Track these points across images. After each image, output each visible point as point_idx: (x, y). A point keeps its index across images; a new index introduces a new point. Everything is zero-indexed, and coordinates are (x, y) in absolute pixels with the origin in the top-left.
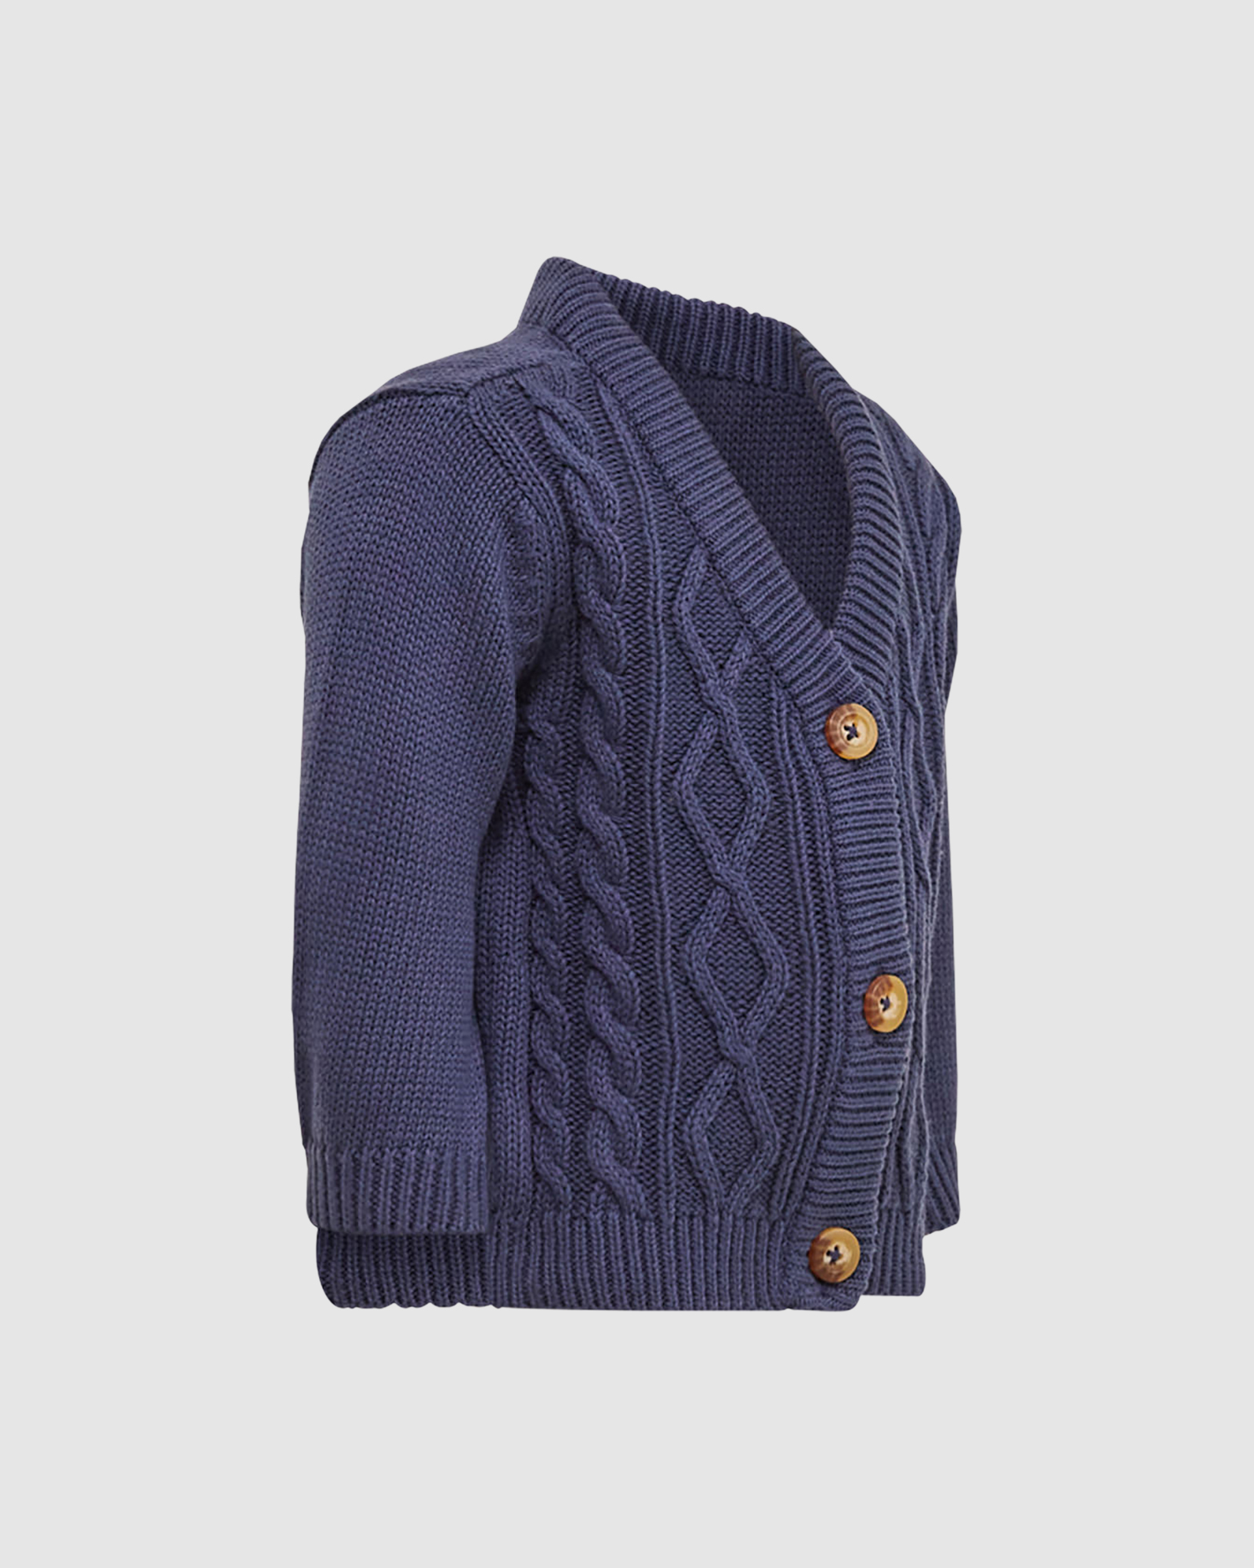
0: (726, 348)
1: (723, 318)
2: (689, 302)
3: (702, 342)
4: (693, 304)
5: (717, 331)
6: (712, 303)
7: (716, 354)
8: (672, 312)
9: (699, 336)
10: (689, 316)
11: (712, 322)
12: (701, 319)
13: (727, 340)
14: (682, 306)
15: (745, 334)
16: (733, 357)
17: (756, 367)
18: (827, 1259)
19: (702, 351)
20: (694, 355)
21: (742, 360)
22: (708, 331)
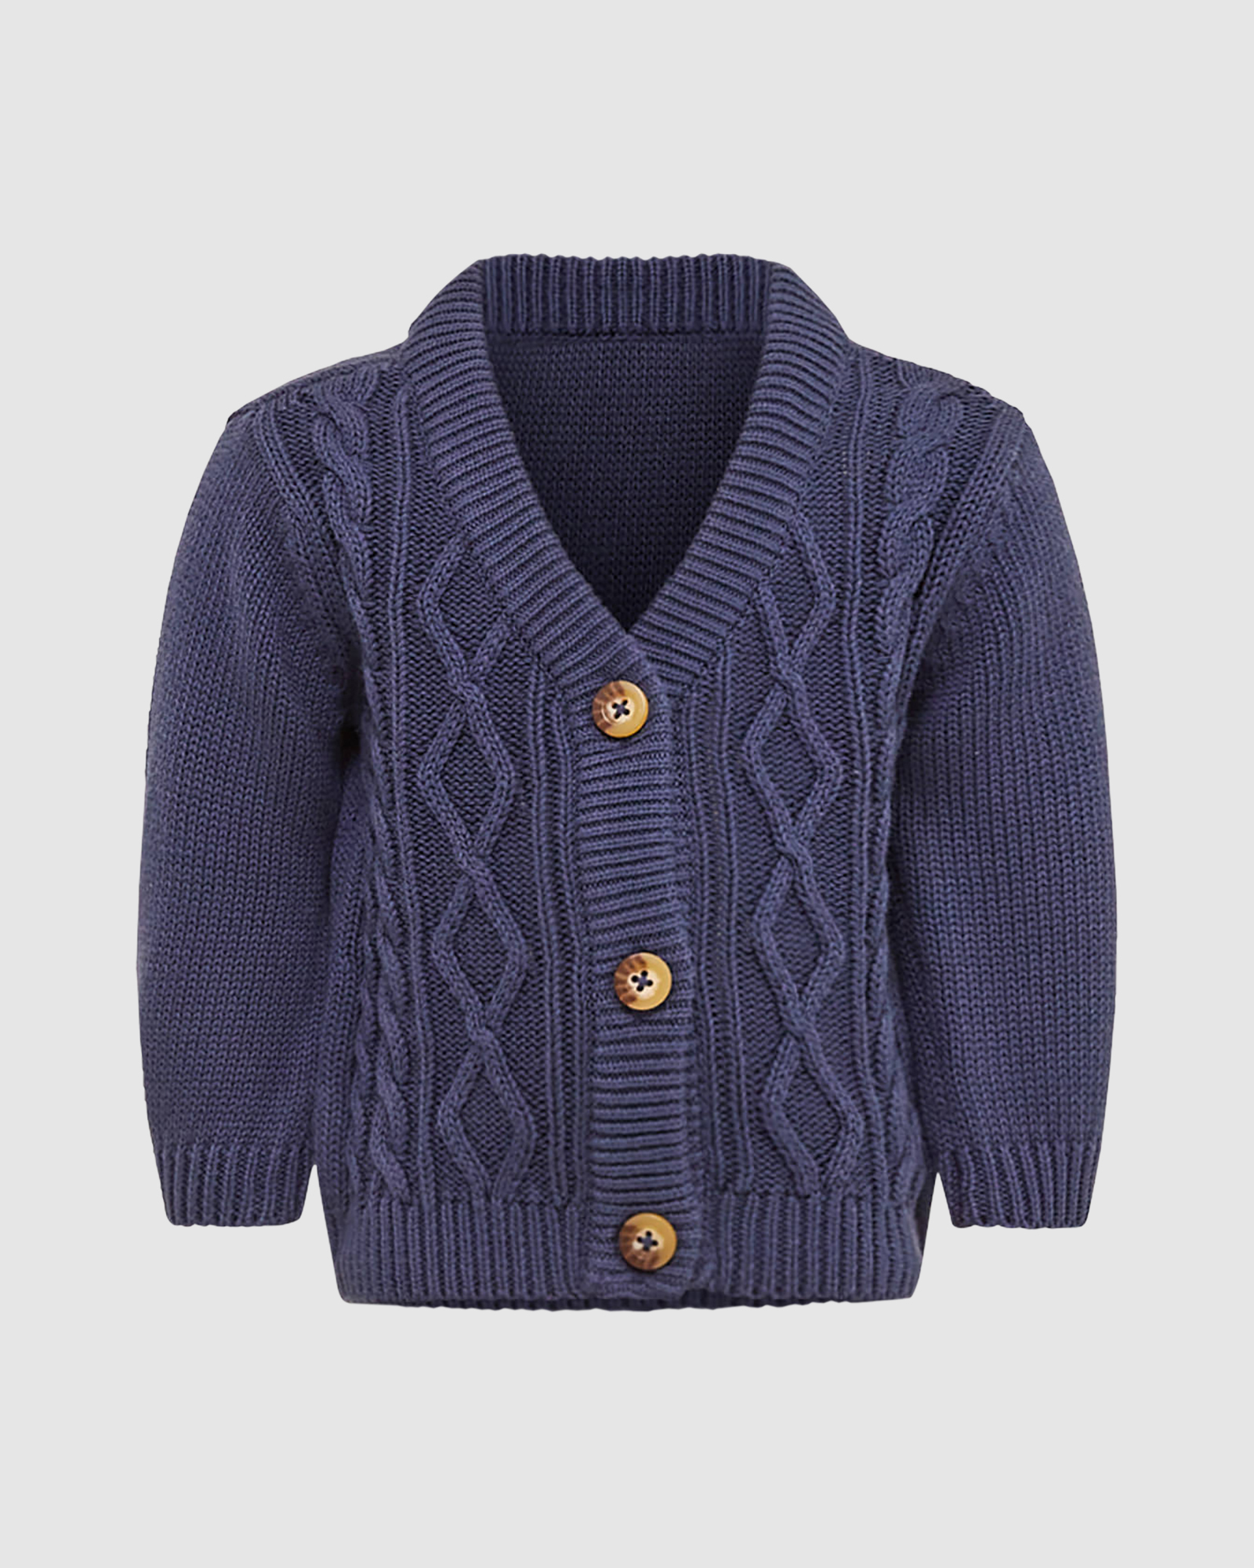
0: (690, 301)
1: (683, 269)
2: (647, 262)
3: (666, 299)
4: (651, 263)
5: (679, 284)
6: (670, 259)
7: (681, 308)
8: (631, 276)
9: (662, 294)
10: (649, 276)
11: (673, 278)
12: (661, 277)
13: (690, 291)
14: (640, 268)
15: (707, 280)
16: (699, 307)
17: (721, 313)
18: (637, 1246)
19: (666, 308)
20: (661, 313)
21: (707, 308)
22: (669, 286)
